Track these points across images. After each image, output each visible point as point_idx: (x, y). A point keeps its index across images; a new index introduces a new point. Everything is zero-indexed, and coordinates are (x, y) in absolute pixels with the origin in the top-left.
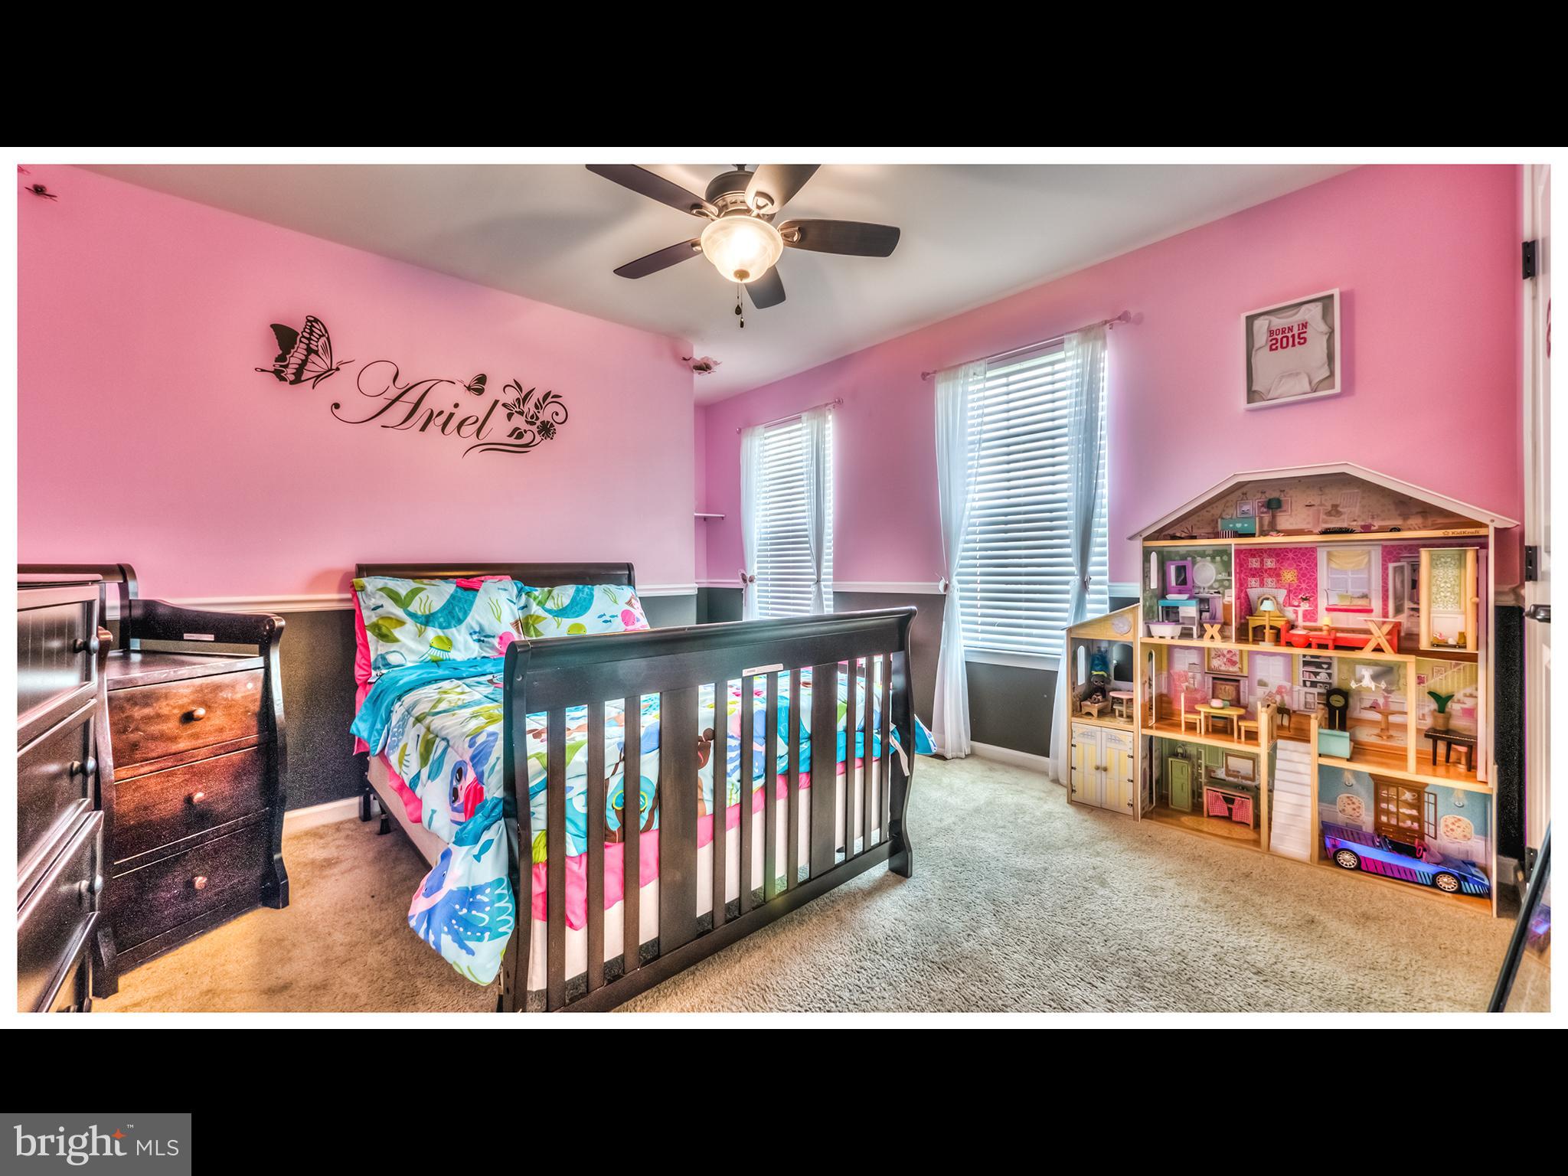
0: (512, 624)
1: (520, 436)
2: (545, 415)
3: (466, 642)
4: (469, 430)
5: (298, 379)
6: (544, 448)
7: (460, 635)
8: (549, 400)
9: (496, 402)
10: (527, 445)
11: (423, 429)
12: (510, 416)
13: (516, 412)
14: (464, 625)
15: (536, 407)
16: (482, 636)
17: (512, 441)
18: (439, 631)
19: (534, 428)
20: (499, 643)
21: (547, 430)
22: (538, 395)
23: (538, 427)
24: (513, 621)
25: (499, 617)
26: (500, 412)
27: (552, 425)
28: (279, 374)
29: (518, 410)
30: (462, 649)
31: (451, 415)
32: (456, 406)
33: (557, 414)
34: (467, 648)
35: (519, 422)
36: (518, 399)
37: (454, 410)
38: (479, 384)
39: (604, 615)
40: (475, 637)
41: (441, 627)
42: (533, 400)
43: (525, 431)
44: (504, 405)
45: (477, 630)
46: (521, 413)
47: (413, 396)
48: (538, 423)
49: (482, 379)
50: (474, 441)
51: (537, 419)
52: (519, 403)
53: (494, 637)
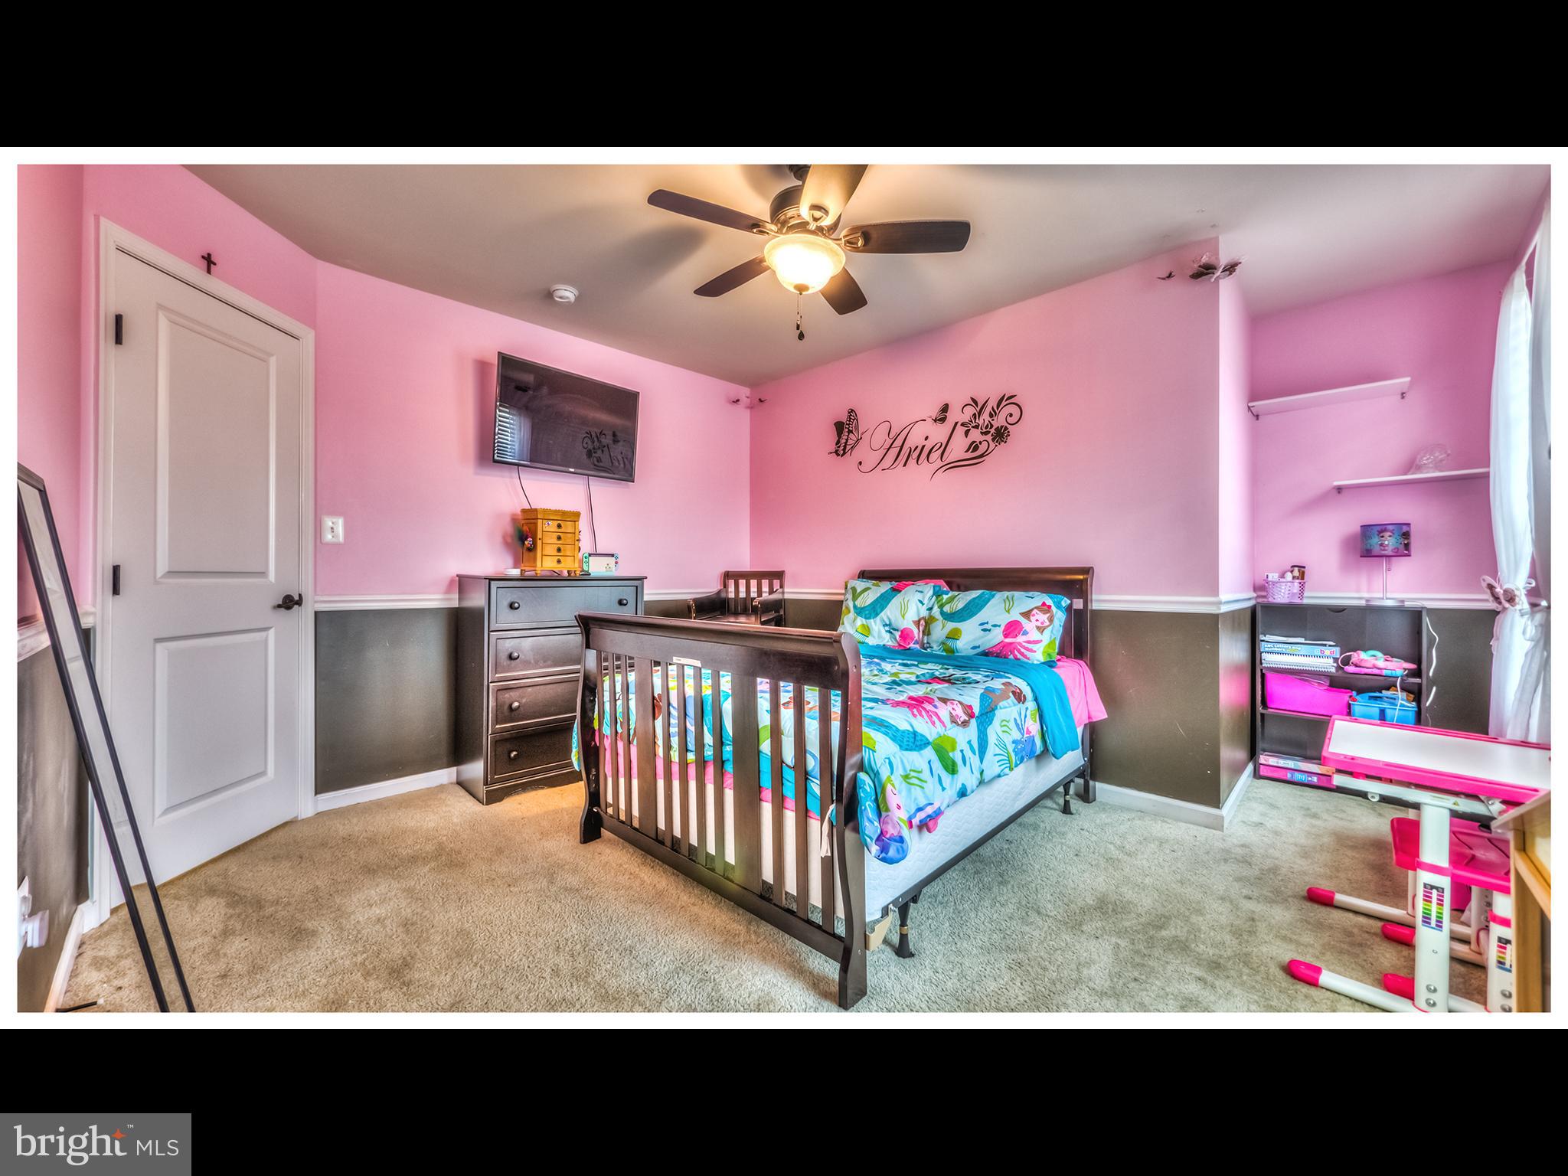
0: (914, 622)
1: (976, 448)
2: (1001, 421)
3: (879, 631)
4: (935, 455)
5: (844, 453)
6: (1000, 454)
7: (876, 625)
8: (1004, 403)
9: (956, 423)
10: (982, 456)
11: (904, 465)
12: (967, 433)
13: (972, 427)
14: (878, 618)
15: (991, 415)
16: (891, 628)
17: (970, 455)
18: (864, 620)
19: (989, 437)
20: (900, 636)
21: (1001, 435)
22: (992, 403)
23: (992, 435)
24: (917, 619)
25: (904, 615)
26: (960, 430)
27: (1006, 428)
28: (836, 452)
29: (974, 424)
30: (876, 637)
31: (924, 446)
32: (926, 438)
33: (1011, 415)
34: (880, 636)
35: (975, 435)
36: (975, 414)
37: (925, 443)
38: (942, 417)
39: (987, 623)
40: (887, 628)
41: (866, 618)
42: (988, 409)
43: (980, 443)
44: (962, 425)
45: (888, 623)
46: (976, 427)
47: (898, 443)
48: (992, 431)
49: (945, 409)
50: (939, 463)
51: (992, 426)
52: (975, 418)
53: (898, 630)
